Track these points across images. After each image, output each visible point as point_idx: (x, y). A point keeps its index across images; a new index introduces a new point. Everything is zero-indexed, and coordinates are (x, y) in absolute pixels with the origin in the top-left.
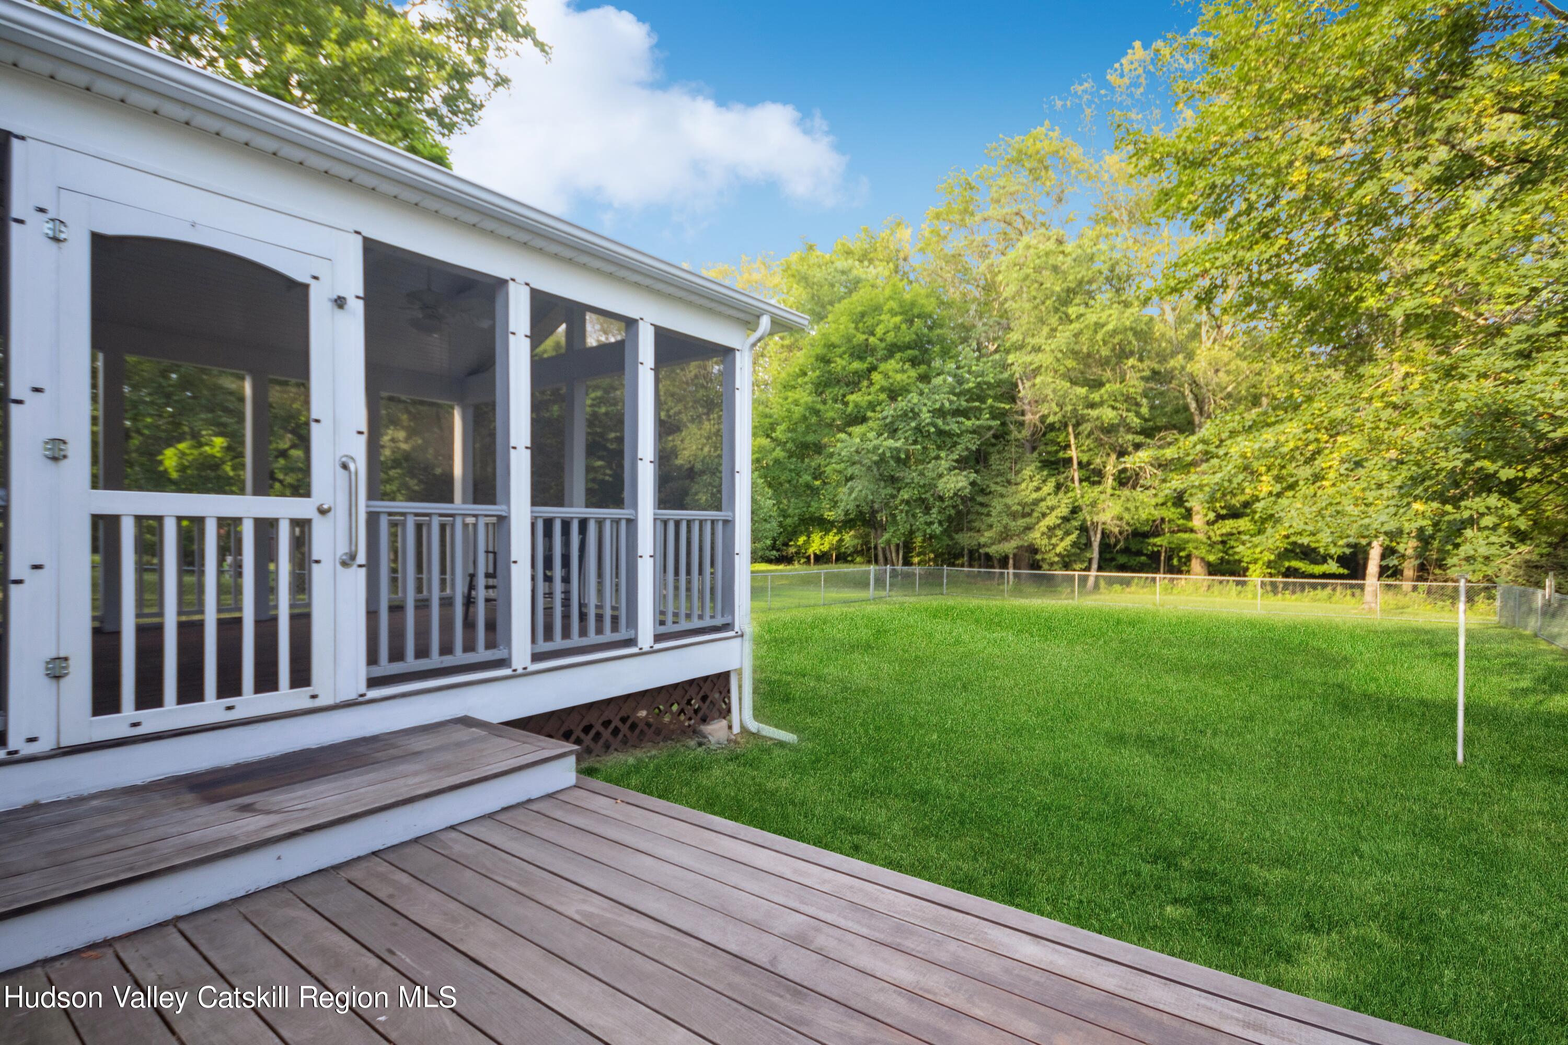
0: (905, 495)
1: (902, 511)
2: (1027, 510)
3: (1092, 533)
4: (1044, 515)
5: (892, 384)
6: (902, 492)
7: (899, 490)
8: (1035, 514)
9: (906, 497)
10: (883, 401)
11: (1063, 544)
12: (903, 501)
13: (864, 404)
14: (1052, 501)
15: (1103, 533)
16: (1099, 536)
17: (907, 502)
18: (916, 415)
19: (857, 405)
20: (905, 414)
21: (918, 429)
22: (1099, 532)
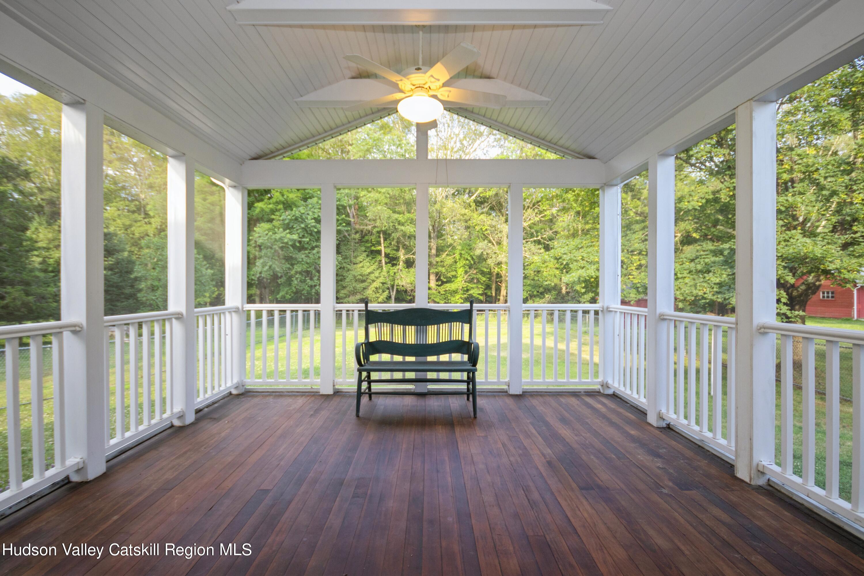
0: (298, 268)
1: (297, 279)
2: (364, 278)
3: (391, 291)
4: (374, 281)
5: (286, 200)
6: (295, 267)
7: (292, 265)
8: (369, 281)
9: (299, 270)
10: (280, 210)
11: (382, 297)
12: (297, 272)
13: (267, 210)
14: (377, 274)
15: (397, 290)
16: (395, 292)
17: (300, 273)
18: (303, 221)
19: (262, 210)
20: (296, 219)
21: (305, 229)
22: (395, 290)
